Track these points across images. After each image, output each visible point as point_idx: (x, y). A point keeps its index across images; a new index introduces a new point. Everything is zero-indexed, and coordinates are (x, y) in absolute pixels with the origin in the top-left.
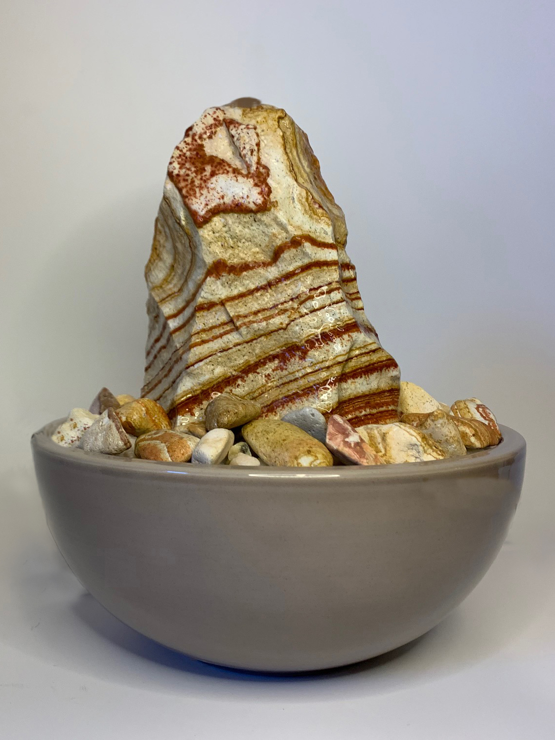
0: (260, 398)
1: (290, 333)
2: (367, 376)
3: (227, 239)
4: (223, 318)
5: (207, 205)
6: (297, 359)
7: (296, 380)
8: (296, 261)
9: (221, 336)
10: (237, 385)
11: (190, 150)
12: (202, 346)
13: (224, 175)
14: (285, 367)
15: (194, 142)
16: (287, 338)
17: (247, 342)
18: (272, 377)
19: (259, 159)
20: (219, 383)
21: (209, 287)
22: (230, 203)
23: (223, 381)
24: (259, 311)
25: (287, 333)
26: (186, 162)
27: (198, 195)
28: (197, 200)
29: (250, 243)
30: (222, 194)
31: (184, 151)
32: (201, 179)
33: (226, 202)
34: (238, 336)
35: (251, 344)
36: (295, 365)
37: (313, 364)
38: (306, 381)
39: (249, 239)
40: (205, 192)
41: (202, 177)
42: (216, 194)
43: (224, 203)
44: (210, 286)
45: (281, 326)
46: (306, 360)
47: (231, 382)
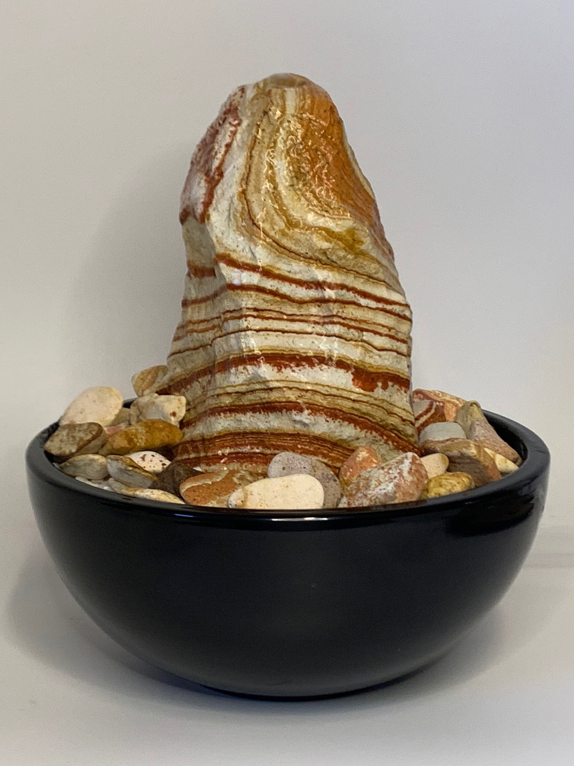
2: (266, 413)
19: (222, 163)
45: (208, 341)
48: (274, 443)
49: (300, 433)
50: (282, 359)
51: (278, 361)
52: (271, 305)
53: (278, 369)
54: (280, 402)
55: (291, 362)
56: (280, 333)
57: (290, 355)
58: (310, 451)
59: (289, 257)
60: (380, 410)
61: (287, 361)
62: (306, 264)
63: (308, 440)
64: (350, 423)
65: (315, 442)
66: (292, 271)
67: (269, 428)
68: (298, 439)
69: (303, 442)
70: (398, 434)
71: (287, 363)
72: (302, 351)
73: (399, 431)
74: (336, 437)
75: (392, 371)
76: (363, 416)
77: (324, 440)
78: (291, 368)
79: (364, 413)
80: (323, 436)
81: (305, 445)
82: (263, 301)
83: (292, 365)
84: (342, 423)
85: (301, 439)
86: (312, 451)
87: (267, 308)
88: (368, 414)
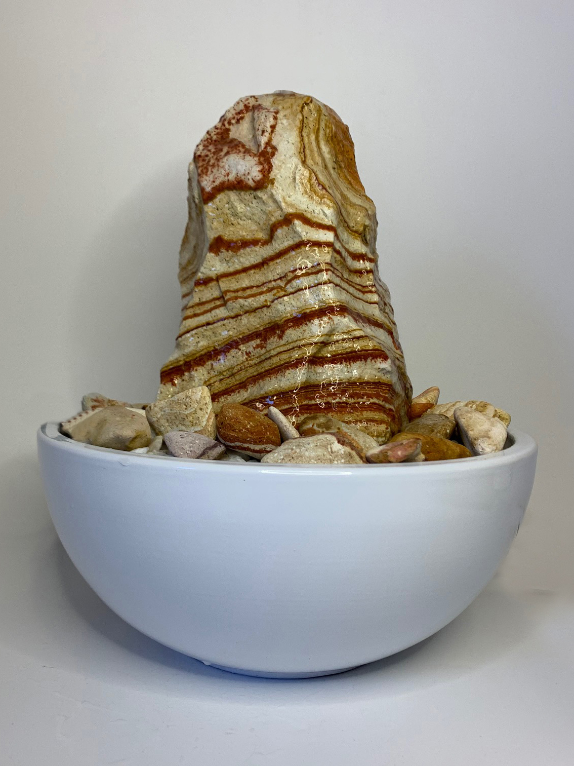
0: (238, 374)
1: (274, 311)
2: (348, 363)
3: (229, 215)
4: (216, 294)
5: (214, 182)
6: (276, 338)
7: (270, 358)
8: (288, 240)
9: (210, 310)
10: (218, 359)
11: (218, 134)
12: (193, 319)
13: (235, 155)
14: (265, 345)
15: (223, 127)
16: (270, 316)
17: (233, 318)
18: (252, 354)
19: (270, 140)
20: (202, 355)
21: (208, 263)
22: (233, 180)
23: (205, 354)
24: (248, 288)
25: (270, 311)
26: (210, 144)
27: (209, 172)
28: (207, 178)
29: (250, 221)
30: (228, 171)
31: (212, 135)
32: (216, 159)
33: (230, 180)
34: (225, 311)
35: (236, 320)
36: (274, 343)
37: (288, 343)
38: (278, 358)
39: (249, 217)
40: (215, 170)
41: (217, 157)
42: (223, 172)
43: (228, 180)
44: (209, 261)
45: (265, 303)
46: (283, 338)
47: (213, 356)
49: (381, 381)
52: (338, 266)
53: (356, 322)
54: (367, 350)
59: (344, 226)
62: (353, 236)
66: (344, 240)
68: (379, 387)
69: (384, 390)
82: (334, 260)
85: (382, 387)
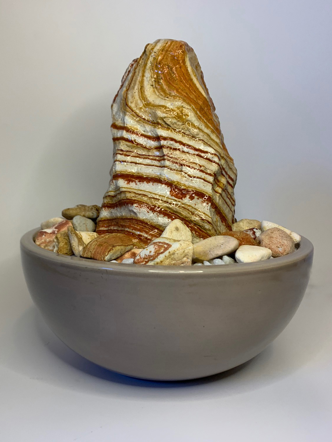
48: (122, 224)
49: (133, 218)
50: (132, 178)
51: (129, 178)
52: (132, 149)
53: (128, 182)
54: (124, 200)
55: (136, 179)
56: (134, 164)
57: (138, 176)
58: (137, 229)
59: (144, 123)
60: (186, 211)
61: (134, 179)
62: (153, 127)
63: (136, 222)
64: (165, 216)
65: (141, 224)
66: (146, 131)
67: (121, 215)
68: (132, 221)
69: (133, 223)
70: (200, 228)
71: (134, 180)
72: (144, 174)
73: (200, 226)
74: (154, 222)
75: (199, 190)
76: (174, 213)
77: (147, 224)
78: (135, 182)
79: (175, 212)
80: (146, 221)
81: (135, 225)
82: (126, 146)
83: (137, 181)
84: (159, 215)
85: (133, 221)
86: (139, 229)
87: (129, 150)
88: (177, 212)
